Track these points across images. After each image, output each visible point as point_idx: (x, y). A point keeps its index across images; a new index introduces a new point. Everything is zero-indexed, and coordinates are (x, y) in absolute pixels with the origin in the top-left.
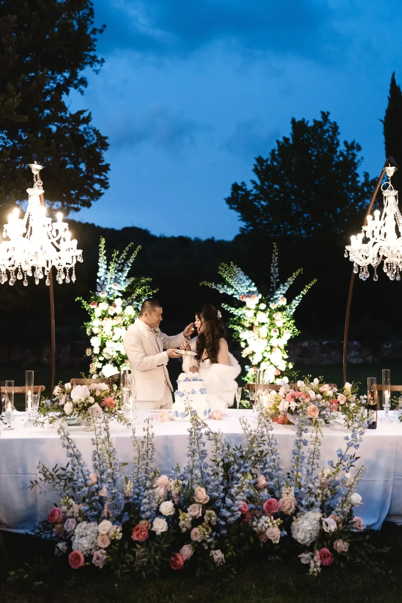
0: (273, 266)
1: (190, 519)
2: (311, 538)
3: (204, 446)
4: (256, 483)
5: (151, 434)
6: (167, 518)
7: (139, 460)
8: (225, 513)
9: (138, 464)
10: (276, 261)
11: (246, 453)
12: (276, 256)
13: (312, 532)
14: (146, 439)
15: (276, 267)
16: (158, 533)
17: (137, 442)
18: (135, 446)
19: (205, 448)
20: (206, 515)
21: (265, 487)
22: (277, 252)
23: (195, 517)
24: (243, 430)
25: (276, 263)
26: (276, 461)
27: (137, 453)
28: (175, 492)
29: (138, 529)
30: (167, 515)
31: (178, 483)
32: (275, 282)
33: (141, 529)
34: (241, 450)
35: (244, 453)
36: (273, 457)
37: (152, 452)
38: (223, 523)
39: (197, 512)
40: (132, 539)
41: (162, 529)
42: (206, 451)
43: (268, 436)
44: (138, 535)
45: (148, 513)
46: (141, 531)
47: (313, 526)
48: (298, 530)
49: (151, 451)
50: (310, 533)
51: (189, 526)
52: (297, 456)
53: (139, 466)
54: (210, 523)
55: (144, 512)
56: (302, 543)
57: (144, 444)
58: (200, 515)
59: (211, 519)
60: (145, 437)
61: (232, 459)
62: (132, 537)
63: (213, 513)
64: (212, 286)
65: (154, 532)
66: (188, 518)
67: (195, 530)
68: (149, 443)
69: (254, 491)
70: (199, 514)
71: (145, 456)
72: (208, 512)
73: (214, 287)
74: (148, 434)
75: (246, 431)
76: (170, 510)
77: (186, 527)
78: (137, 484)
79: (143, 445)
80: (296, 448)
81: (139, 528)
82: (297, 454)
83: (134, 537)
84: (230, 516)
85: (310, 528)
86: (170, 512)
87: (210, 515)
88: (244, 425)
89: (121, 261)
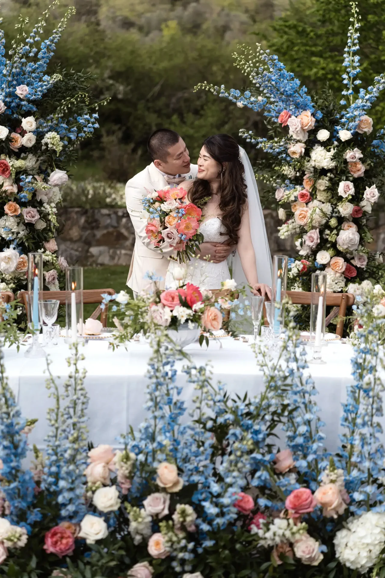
0: (349, 53)
1: (149, 519)
2: (369, 557)
3: (179, 393)
4: (275, 463)
5: (81, 371)
6: (106, 516)
7: (57, 415)
8: (209, 508)
9: (56, 421)
10: (356, 41)
11: (257, 407)
12: (356, 30)
13: (371, 548)
14: (73, 380)
15: (355, 53)
16: (90, 541)
17: (53, 382)
18: (49, 388)
19: (181, 398)
20: (176, 513)
21: (290, 471)
22: (359, 21)
23: (157, 515)
24: (259, 367)
25: (354, 45)
26: (313, 424)
27: (54, 401)
28: (122, 472)
29: (54, 534)
30: (106, 511)
31: (127, 458)
32: (351, 86)
33: (61, 533)
34: (247, 402)
35: (252, 408)
36: (308, 416)
37: (83, 403)
38: (205, 527)
39: (161, 507)
40: (44, 551)
41: (97, 534)
42: (182, 403)
43: (300, 378)
44: (55, 544)
45: (71, 508)
46: (62, 538)
47: (373, 538)
48: (346, 545)
49: (80, 401)
50: (368, 549)
51: (147, 531)
52: (353, 415)
53: (57, 425)
54: (183, 527)
55: (64, 505)
56: (352, 567)
57: (69, 388)
58: (166, 512)
59: (185, 521)
60: (70, 377)
61: (230, 416)
62: (45, 547)
63: (189, 509)
64: (219, 92)
65: (84, 540)
66: (144, 518)
67: (156, 537)
68: (79, 387)
69: (271, 476)
70: (163, 509)
71: (71, 411)
72: (179, 507)
73: (223, 94)
74: (77, 371)
75: (265, 368)
76: (113, 502)
77: (142, 534)
78: (54, 458)
79: (67, 391)
80: (351, 401)
81: (57, 531)
82: (353, 412)
83: (49, 547)
84: (217, 515)
85: (368, 540)
86: (111, 506)
87: (183, 513)
88: (260, 357)
89: (34, 37)
